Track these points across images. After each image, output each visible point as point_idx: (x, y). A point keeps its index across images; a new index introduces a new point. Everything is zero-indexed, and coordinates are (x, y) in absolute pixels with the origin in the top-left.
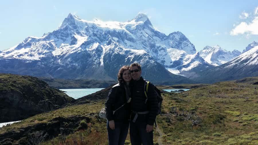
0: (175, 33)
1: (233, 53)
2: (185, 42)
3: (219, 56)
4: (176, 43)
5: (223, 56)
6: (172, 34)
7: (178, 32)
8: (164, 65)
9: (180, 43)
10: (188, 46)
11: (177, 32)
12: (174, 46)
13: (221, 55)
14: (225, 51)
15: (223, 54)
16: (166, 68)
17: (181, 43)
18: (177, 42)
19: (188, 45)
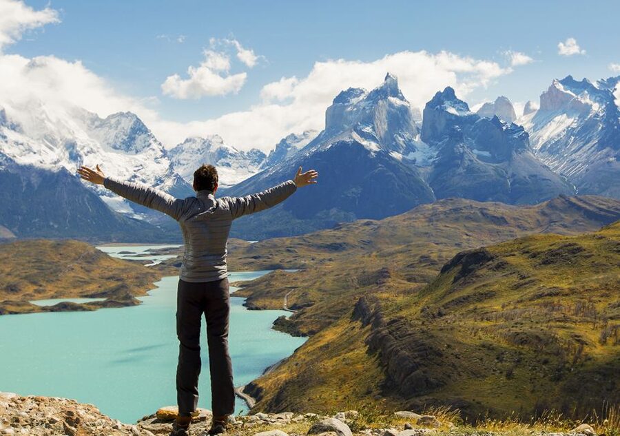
0: (122, 114)
1: (250, 157)
2: (143, 136)
3: (220, 161)
4: (122, 139)
5: (228, 161)
6: (113, 116)
7: (129, 112)
8: (98, 190)
9: (132, 139)
10: (151, 147)
11: (127, 113)
12: (119, 144)
13: (223, 160)
14: (233, 150)
15: (229, 156)
16: (101, 196)
17: (134, 139)
18: (126, 136)
19: (150, 144)
